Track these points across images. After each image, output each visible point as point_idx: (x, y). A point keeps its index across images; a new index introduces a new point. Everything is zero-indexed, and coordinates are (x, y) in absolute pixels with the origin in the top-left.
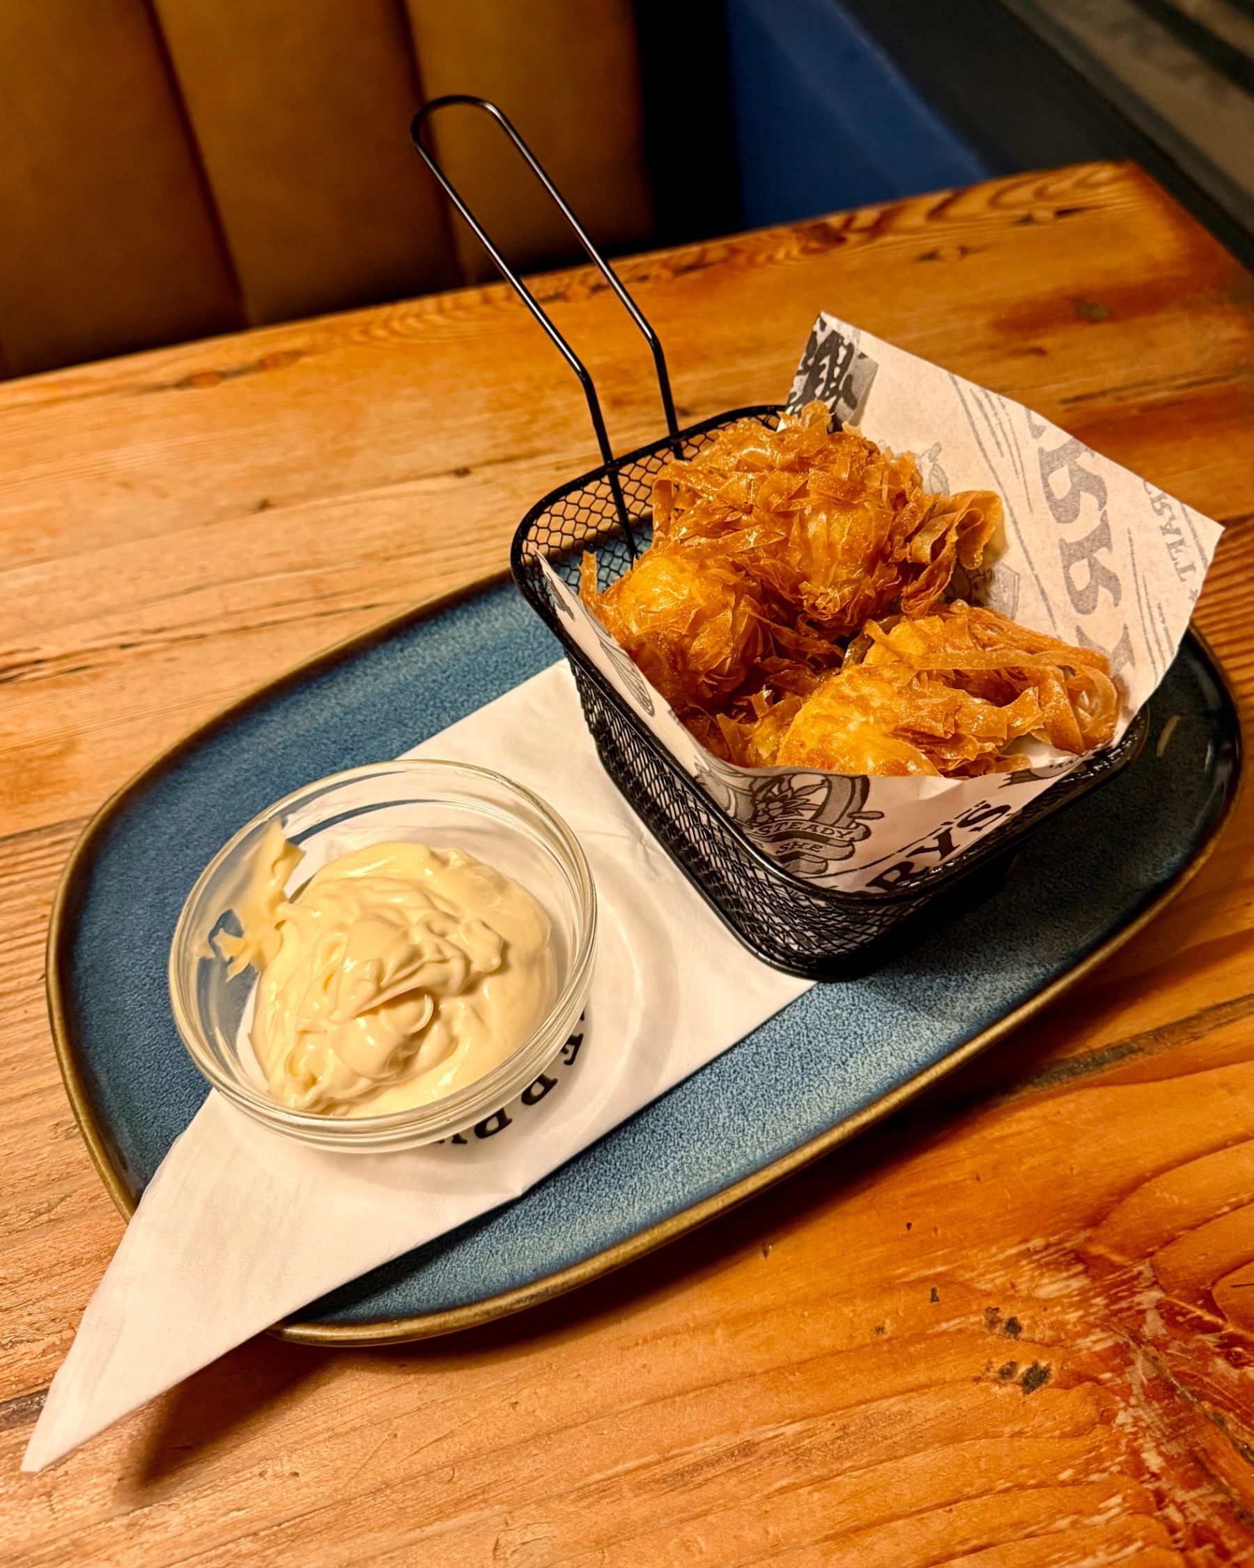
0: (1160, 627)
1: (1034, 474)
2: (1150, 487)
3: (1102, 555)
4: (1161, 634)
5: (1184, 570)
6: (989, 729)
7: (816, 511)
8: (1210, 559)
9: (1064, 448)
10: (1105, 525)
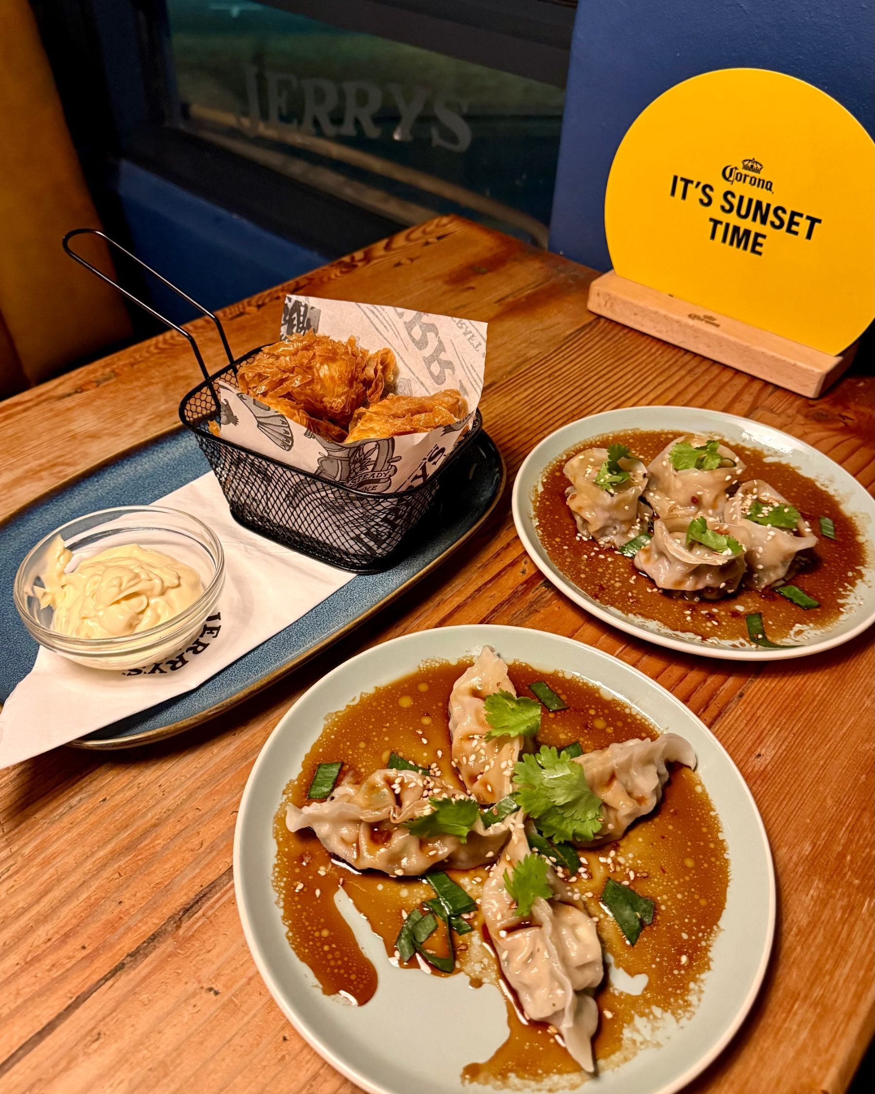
0: (474, 374)
1: (404, 334)
2: (454, 319)
3: (443, 356)
4: (475, 377)
5: (477, 347)
6: (427, 423)
7: (322, 364)
8: (485, 337)
9: (415, 317)
10: (440, 342)
